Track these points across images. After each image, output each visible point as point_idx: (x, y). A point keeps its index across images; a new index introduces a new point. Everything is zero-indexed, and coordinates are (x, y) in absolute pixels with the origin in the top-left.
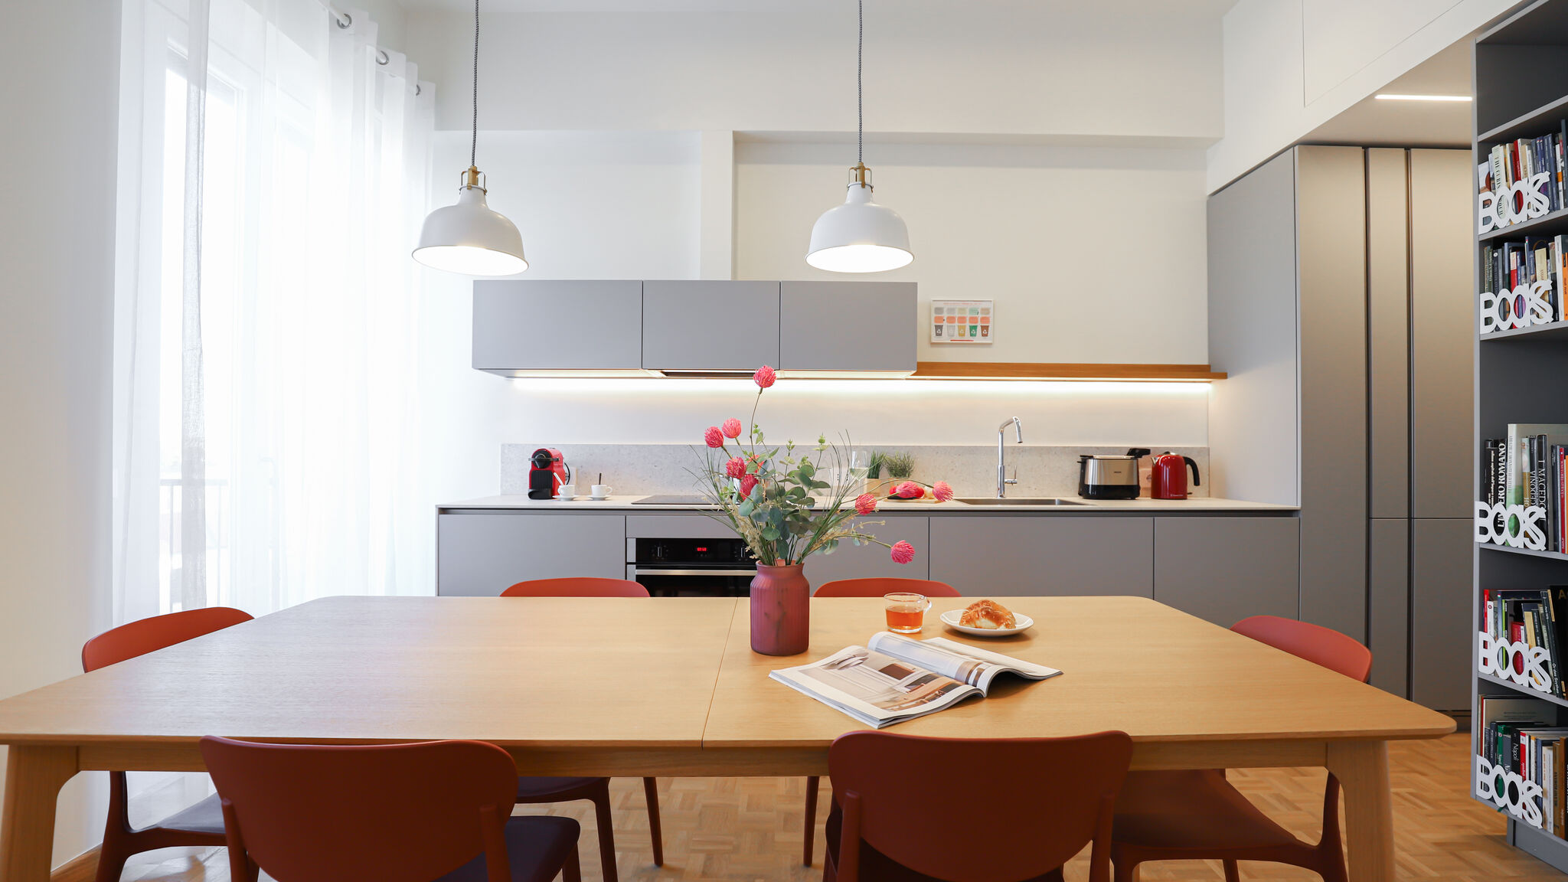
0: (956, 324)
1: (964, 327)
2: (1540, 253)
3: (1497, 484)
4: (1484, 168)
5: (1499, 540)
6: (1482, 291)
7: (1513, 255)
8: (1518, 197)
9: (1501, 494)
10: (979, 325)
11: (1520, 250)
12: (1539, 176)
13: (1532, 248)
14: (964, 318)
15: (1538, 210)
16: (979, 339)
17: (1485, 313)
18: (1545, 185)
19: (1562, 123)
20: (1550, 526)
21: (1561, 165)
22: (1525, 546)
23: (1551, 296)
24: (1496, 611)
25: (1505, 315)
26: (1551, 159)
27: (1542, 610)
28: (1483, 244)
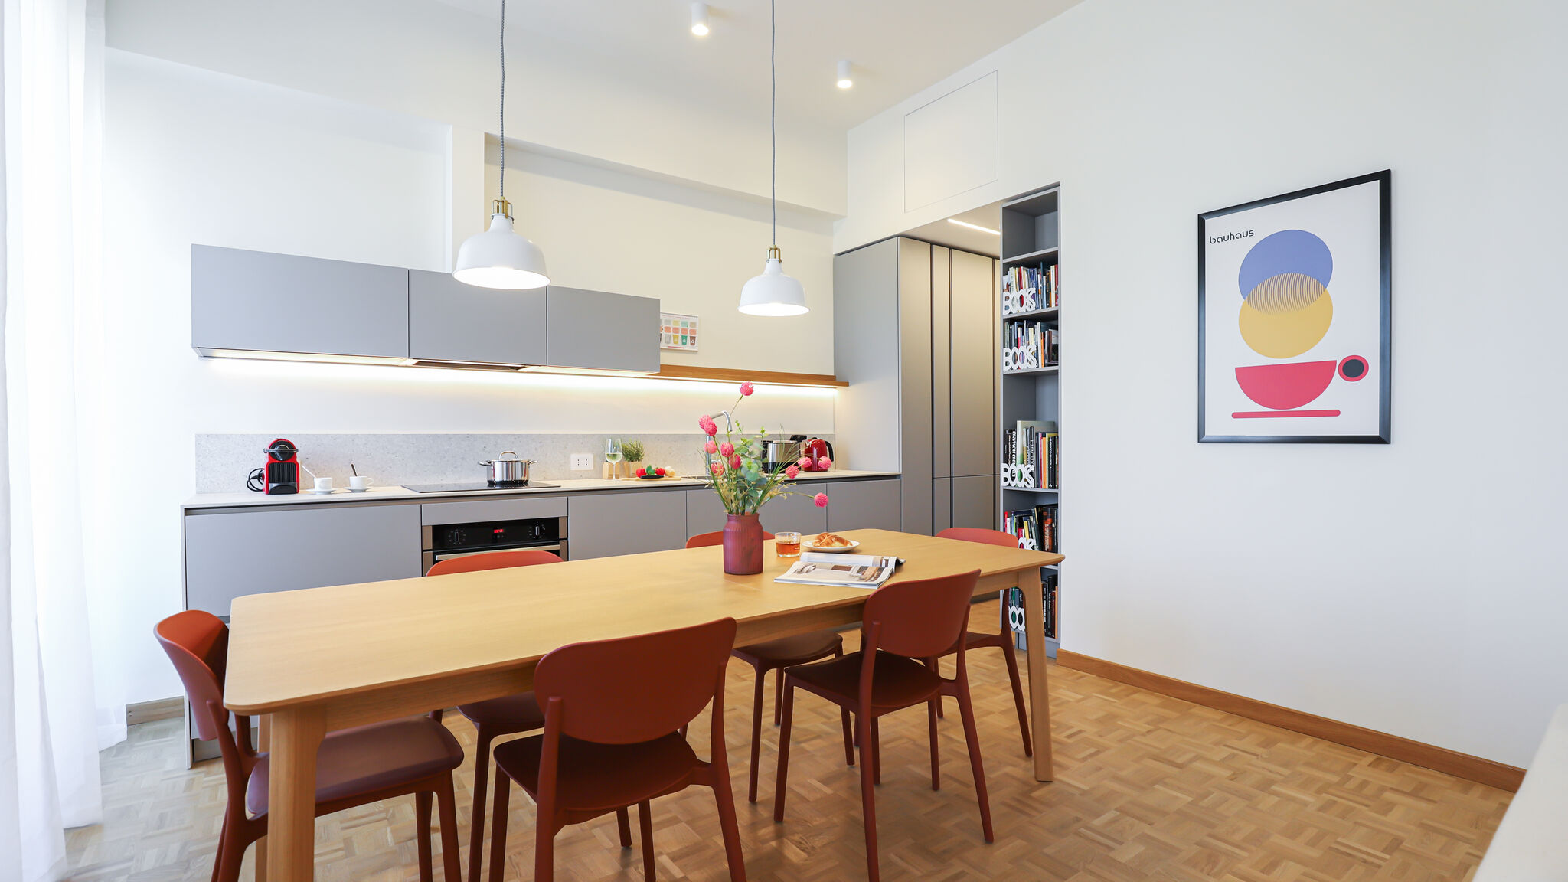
0: (672, 333)
1: (678, 337)
2: (1031, 330)
3: (1012, 454)
4: (1005, 278)
5: (1013, 484)
6: (1004, 347)
7: (1019, 329)
8: (1022, 297)
9: (1014, 458)
10: (689, 335)
11: (1022, 326)
12: (1031, 289)
13: (1028, 327)
14: (678, 329)
16: (688, 347)
17: (1006, 359)
18: (1034, 294)
19: (1041, 263)
20: (1036, 475)
21: (1039, 285)
22: (1025, 486)
23: (1036, 354)
24: (1011, 523)
25: (1015, 361)
26: (1036, 282)
27: (1032, 519)
28: (1005, 320)
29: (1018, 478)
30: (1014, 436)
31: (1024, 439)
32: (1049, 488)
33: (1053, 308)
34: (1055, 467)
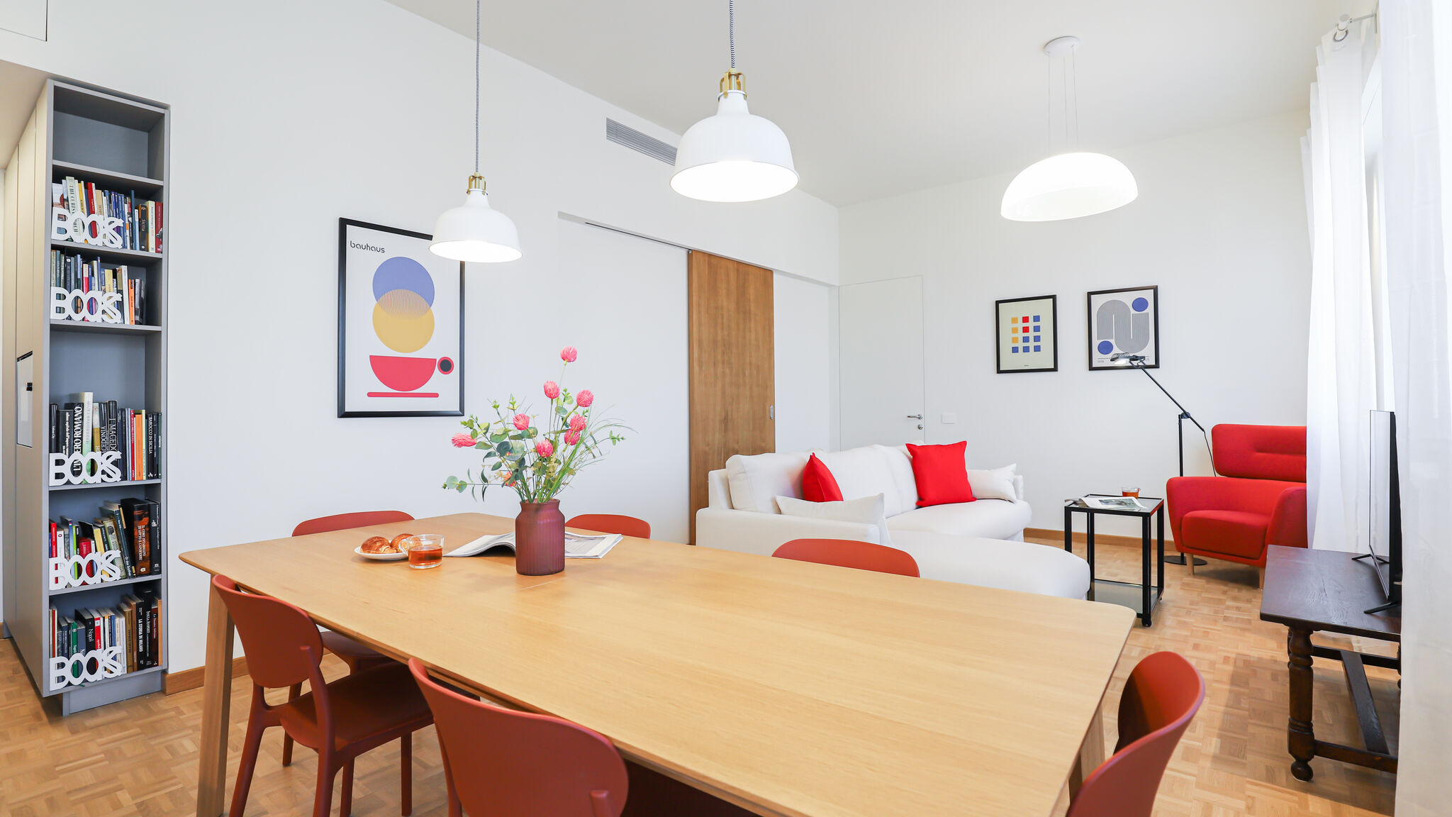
2: (108, 272)
3: (72, 438)
4: (58, 188)
5: (76, 481)
6: (54, 285)
7: (86, 267)
8: (94, 226)
9: (77, 446)
11: (91, 264)
12: (112, 219)
13: (102, 267)
15: (111, 242)
17: (57, 303)
19: (133, 192)
20: (121, 464)
21: (128, 219)
22: (102, 481)
23: (120, 305)
24: (66, 537)
25: (77, 309)
26: (123, 212)
27: (109, 524)
28: (54, 247)
29: (87, 471)
30: (78, 412)
31: (97, 417)
32: (148, 478)
33: (152, 253)
34: (158, 450)
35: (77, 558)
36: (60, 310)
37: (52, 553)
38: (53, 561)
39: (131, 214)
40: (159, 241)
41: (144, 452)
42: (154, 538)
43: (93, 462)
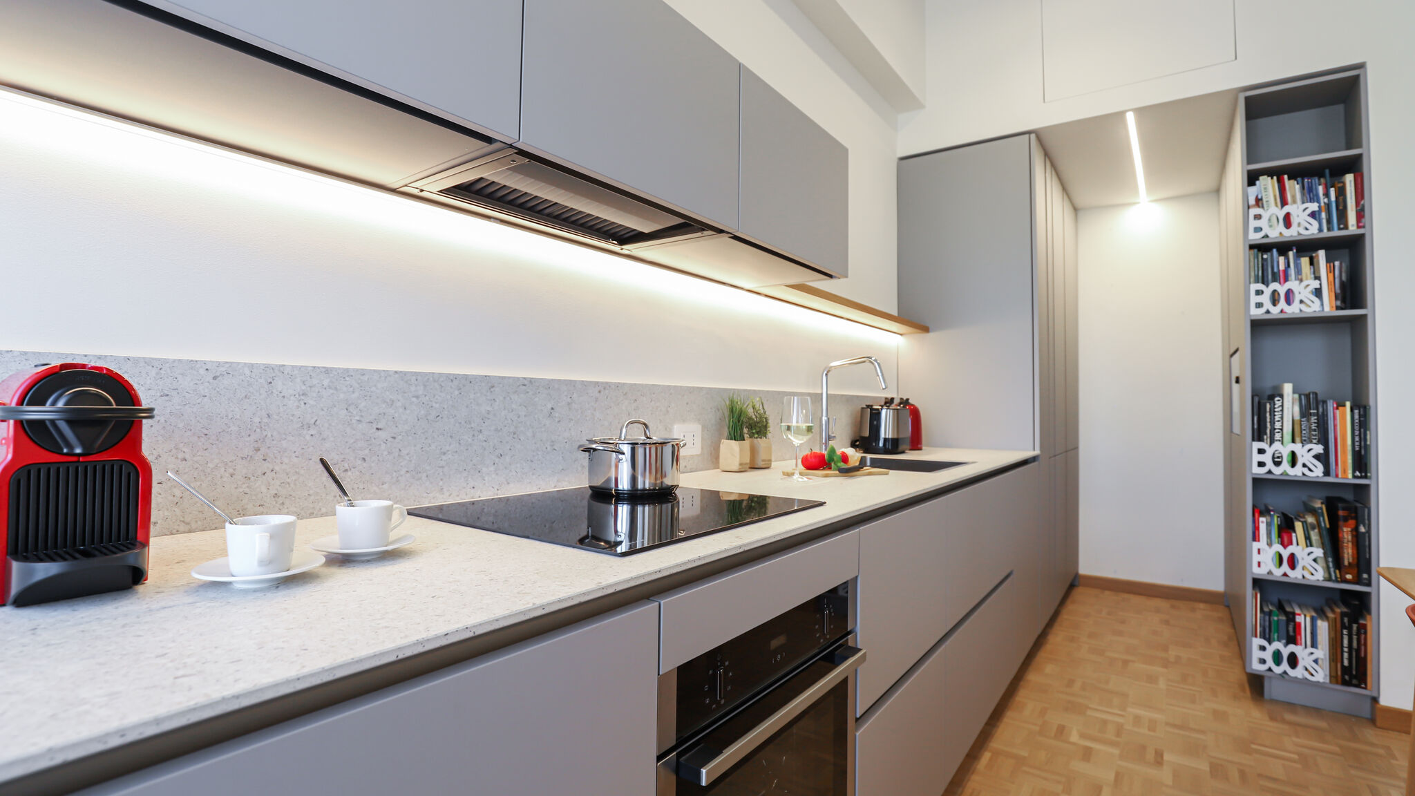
2: (1305, 259)
3: (1273, 429)
4: (1252, 190)
5: (1277, 471)
6: (1253, 282)
7: (1282, 259)
8: (1288, 218)
9: (1278, 436)
11: (1287, 256)
12: (1306, 205)
13: (1299, 256)
15: (1307, 229)
17: (1256, 299)
18: (1312, 212)
19: (1327, 171)
20: (1323, 458)
21: (1323, 200)
22: (1304, 474)
23: (1318, 293)
24: (1269, 525)
25: (1275, 301)
26: (1317, 195)
27: (1310, 519)
28: (1252, 247)
29: (1288, 462)
30: (1278, 404)
31: (1297, 409)
32: (1355, 477)
33: (1352, 228)
34: (1367, 448)
35: (1278, 547)
36: (1259, 305)
37: (1256, 537)
38: (1256, 545)
39: (1327, 195)
40: (1360, 215)
41: (1349, 448)
42: (1363, 545)
43: (1293, 454)
